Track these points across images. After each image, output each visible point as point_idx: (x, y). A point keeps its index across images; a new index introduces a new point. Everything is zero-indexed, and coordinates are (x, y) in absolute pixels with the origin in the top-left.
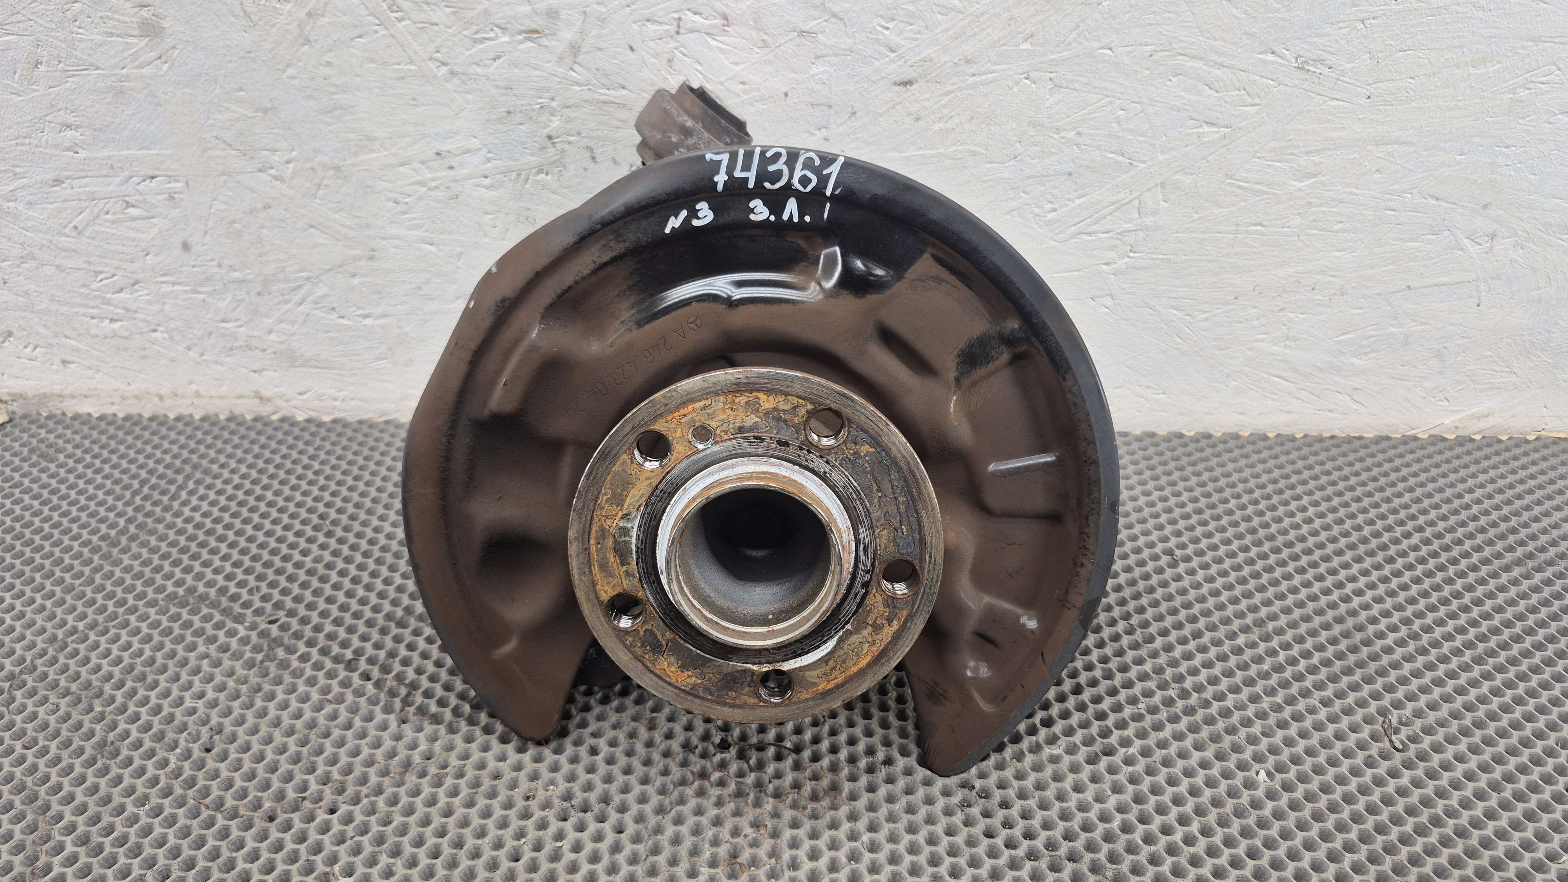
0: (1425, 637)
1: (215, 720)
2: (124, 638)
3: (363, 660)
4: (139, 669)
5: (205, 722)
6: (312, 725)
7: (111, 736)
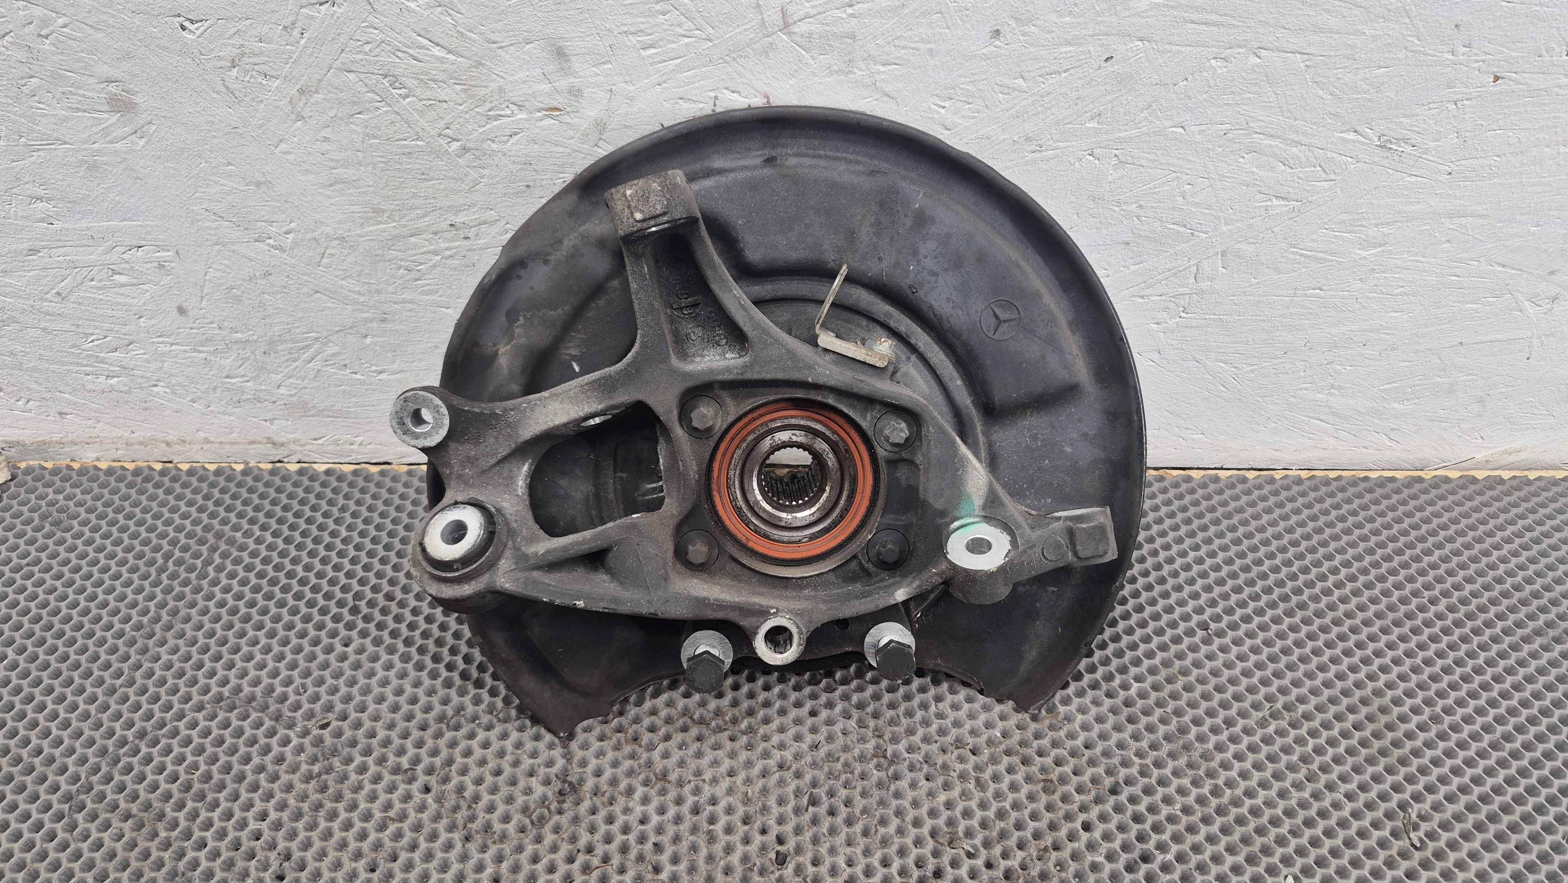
0: (1447, 719)
1: (282, 845)
2: (177, 750)
3: (420, 768)
4: (197, 786)
5: (272, 846)
6: (377, 846)
7: (182, 865)
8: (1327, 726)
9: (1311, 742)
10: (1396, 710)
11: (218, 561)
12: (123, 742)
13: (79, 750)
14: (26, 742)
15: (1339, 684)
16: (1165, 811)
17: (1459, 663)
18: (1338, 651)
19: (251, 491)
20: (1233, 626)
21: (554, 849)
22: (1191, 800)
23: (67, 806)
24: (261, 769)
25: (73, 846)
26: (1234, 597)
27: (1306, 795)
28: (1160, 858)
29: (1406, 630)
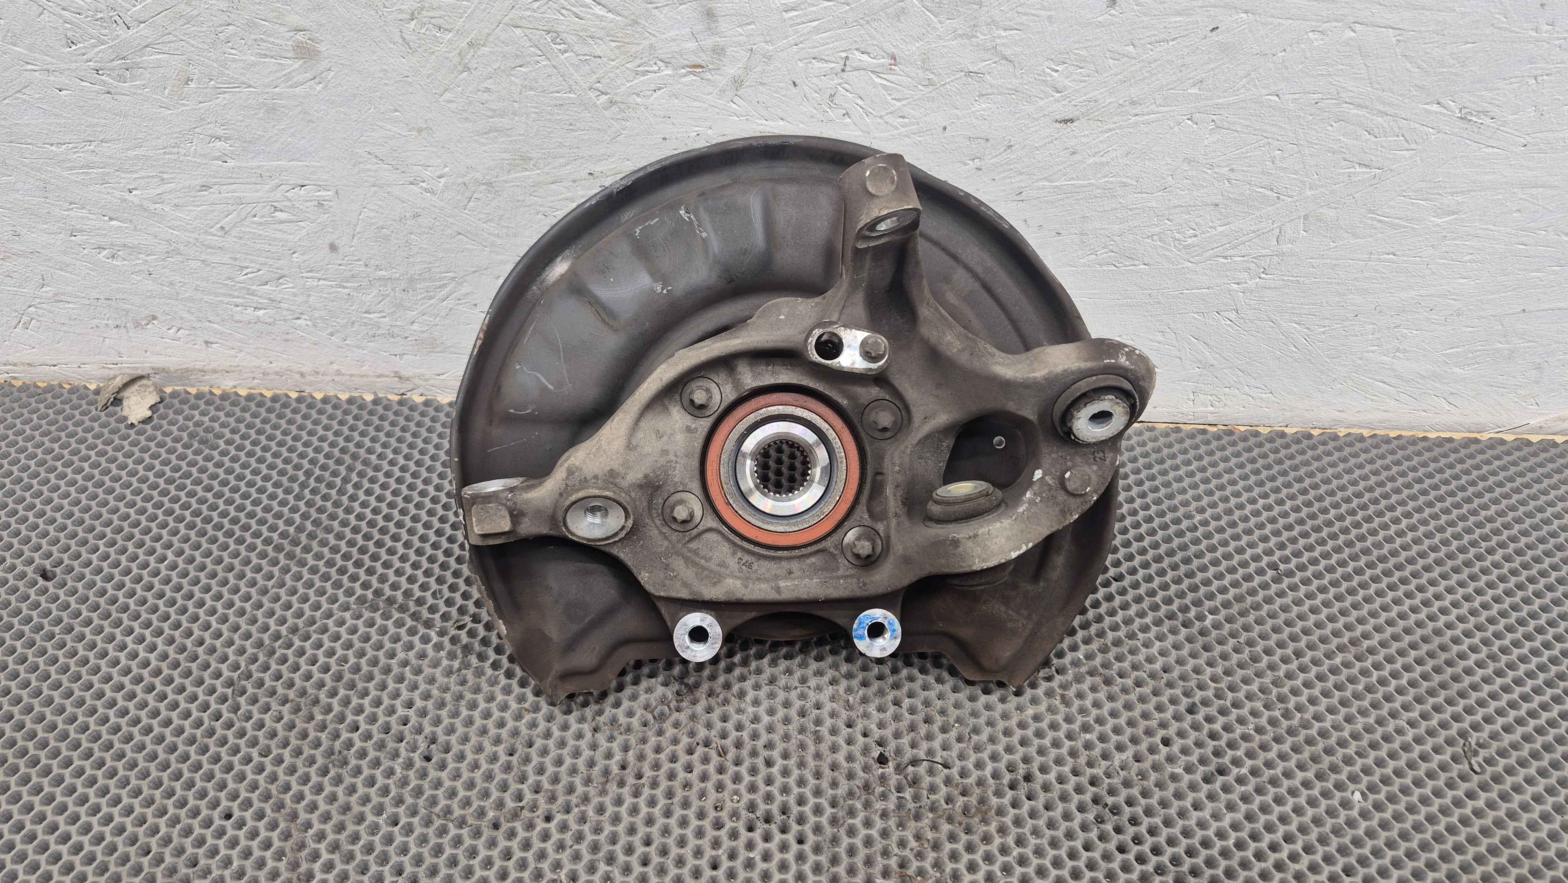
0: (1504, 658)
2: (327, 644)
5: (419, 731)
6: (515, 734)
8: (1390, 660)
9: (1375, 674)
10: (1455, 648)
11: (355, 478)
12: (277, 636)
13: (238, 642)
14: (189, 634)
15: (1402, 623)
16: (1239, 730)
17: (1515, 608)
18: (1400, 593)
19: (382, 418)
20: (1302, 568)
21: (675, 741)
22: (1263, 721)
23: (229, 691)
24: (405, 663)
25: (237, 725)
26: (1302, 542)
27: (1371, 720)
28: (1235, 771)
29: (1464, 576)
